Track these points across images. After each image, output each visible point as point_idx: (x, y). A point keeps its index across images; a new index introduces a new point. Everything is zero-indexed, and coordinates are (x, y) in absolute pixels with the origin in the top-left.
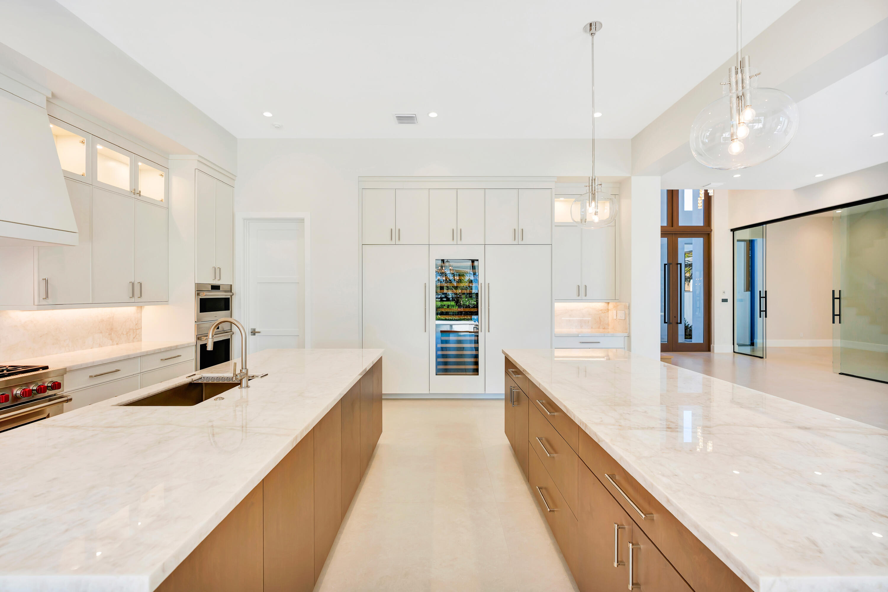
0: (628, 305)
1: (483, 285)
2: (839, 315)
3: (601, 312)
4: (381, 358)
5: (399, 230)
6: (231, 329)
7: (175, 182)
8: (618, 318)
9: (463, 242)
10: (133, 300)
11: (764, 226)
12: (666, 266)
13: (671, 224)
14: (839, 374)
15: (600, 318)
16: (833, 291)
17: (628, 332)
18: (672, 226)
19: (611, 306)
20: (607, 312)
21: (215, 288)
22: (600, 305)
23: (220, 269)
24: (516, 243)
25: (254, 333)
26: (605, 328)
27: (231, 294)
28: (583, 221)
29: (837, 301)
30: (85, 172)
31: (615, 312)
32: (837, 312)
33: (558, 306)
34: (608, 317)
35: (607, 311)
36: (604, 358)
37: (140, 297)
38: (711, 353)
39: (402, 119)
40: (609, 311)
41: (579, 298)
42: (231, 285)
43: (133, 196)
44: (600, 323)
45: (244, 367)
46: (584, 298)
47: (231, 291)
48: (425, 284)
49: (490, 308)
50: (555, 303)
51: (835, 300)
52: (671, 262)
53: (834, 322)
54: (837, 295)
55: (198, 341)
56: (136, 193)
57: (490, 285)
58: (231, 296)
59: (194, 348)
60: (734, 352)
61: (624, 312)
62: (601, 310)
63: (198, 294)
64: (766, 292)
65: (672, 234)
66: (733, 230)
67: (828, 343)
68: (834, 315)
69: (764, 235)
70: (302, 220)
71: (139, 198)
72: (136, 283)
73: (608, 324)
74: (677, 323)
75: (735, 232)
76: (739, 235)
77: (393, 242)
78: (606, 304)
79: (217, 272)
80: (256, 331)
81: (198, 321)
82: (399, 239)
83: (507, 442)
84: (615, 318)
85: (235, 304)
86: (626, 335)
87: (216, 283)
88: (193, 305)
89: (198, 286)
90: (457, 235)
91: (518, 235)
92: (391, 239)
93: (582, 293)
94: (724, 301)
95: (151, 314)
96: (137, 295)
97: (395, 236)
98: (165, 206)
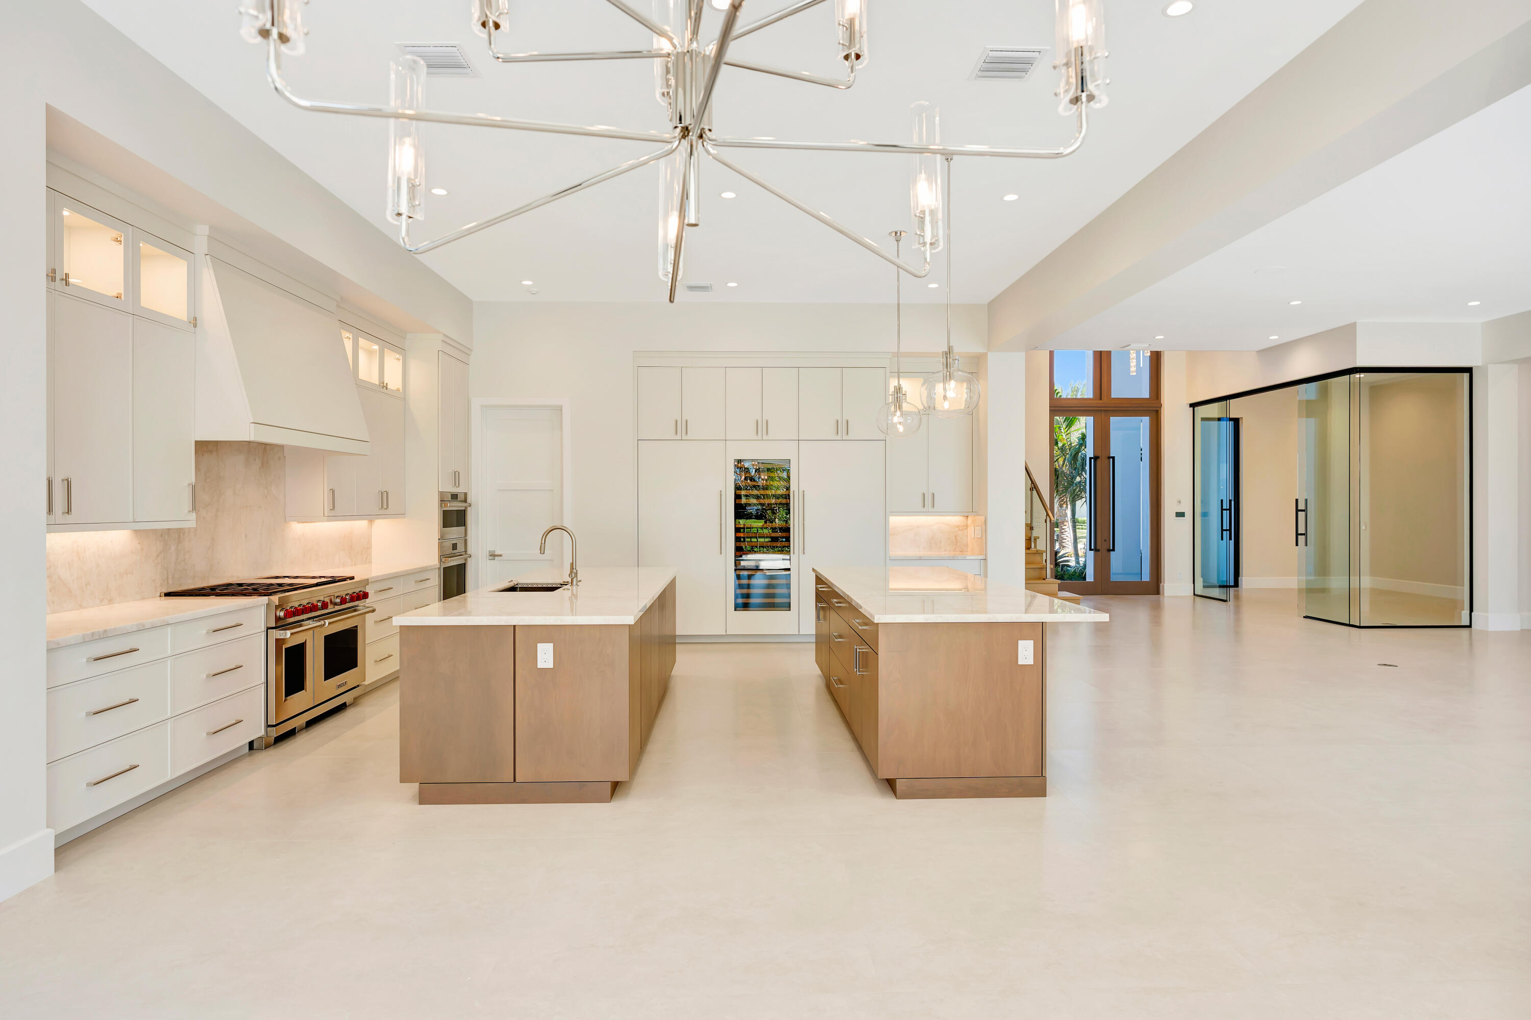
0: (985, 519)
1: (796, 493)
2: (1305, 534)
3: (957, 529)
4: (674, 579)
5: (686, 421)
6: (466, 551)
7: (414, 366)
8: (976, 536)
9: (770, 437)
10: (381, 512)
11: (1228, 401)
12: (1092, 460)
13: (1098, 397)
14: (1304, 617)
15: (956, 537)
16: (1296, 499)
17: (984, 554)
18: (1101, 399)
19: (969, 520)
20: (965, 529)
21: (454, 497)
22: (956, 520)
23: (458, 473)
24: (839, 437)
25: (493, 556)
26: (962, 550)
27: (467, 505)
28: (932, 408)
29: (1301, 515)
32: (1301, 530)
33: (894, 520)
34: (967, 536)
35: (966, 527)
36: (961, 590)
37: (386, 509)
38: (1161, 596)
39: (692, 288)
40: (968, 528)
41: (925, 510)
42: (467, 493)
43: (382, 390)
44: (956, 544)
45: (574, 568)
46: (931, 509)
47: (467, 501)
48: (721, 491)
49: (805, 522)
50: (891, 517)
51: (1300, 512)
52: (1098, 454)
53: (1297, 545)
54: (1301, 506)
55: (441, 563)
56: (384, 386)
57: (805, 493)
58: (467, 507)
59: (438, 571)
60: (1194, 594)
61: (981, 528)
62: (958, 526)
63: (441, 504)
65: (1101, 410)
66: (1193, 406)
68: (1298, 534)
70: (559, 409)
71: (385, 391)
72: (383, 492)
73: (967, 545)
74: (1109, 550)
75: (1195, 408)
76: (1202, 411)
77: (679, 437)
78: (964, 518)
79: (455, 477)
80: (497, 554)
81: (442, 538)
82: (687, 433)
83: (817, 671)
84: (973, 536)
85: (469, 519)
86: (983, 556)
87: (454, 490)
88: (436, 519)
89: (442, 494)
90: (762, 428)
91: (842, 428)
92: (676, 433)
93: (928, 503)
94: (1180, 515)
95: (383, 530)
96: (385, 506)
97: (681, 428)
98: (402, 396)
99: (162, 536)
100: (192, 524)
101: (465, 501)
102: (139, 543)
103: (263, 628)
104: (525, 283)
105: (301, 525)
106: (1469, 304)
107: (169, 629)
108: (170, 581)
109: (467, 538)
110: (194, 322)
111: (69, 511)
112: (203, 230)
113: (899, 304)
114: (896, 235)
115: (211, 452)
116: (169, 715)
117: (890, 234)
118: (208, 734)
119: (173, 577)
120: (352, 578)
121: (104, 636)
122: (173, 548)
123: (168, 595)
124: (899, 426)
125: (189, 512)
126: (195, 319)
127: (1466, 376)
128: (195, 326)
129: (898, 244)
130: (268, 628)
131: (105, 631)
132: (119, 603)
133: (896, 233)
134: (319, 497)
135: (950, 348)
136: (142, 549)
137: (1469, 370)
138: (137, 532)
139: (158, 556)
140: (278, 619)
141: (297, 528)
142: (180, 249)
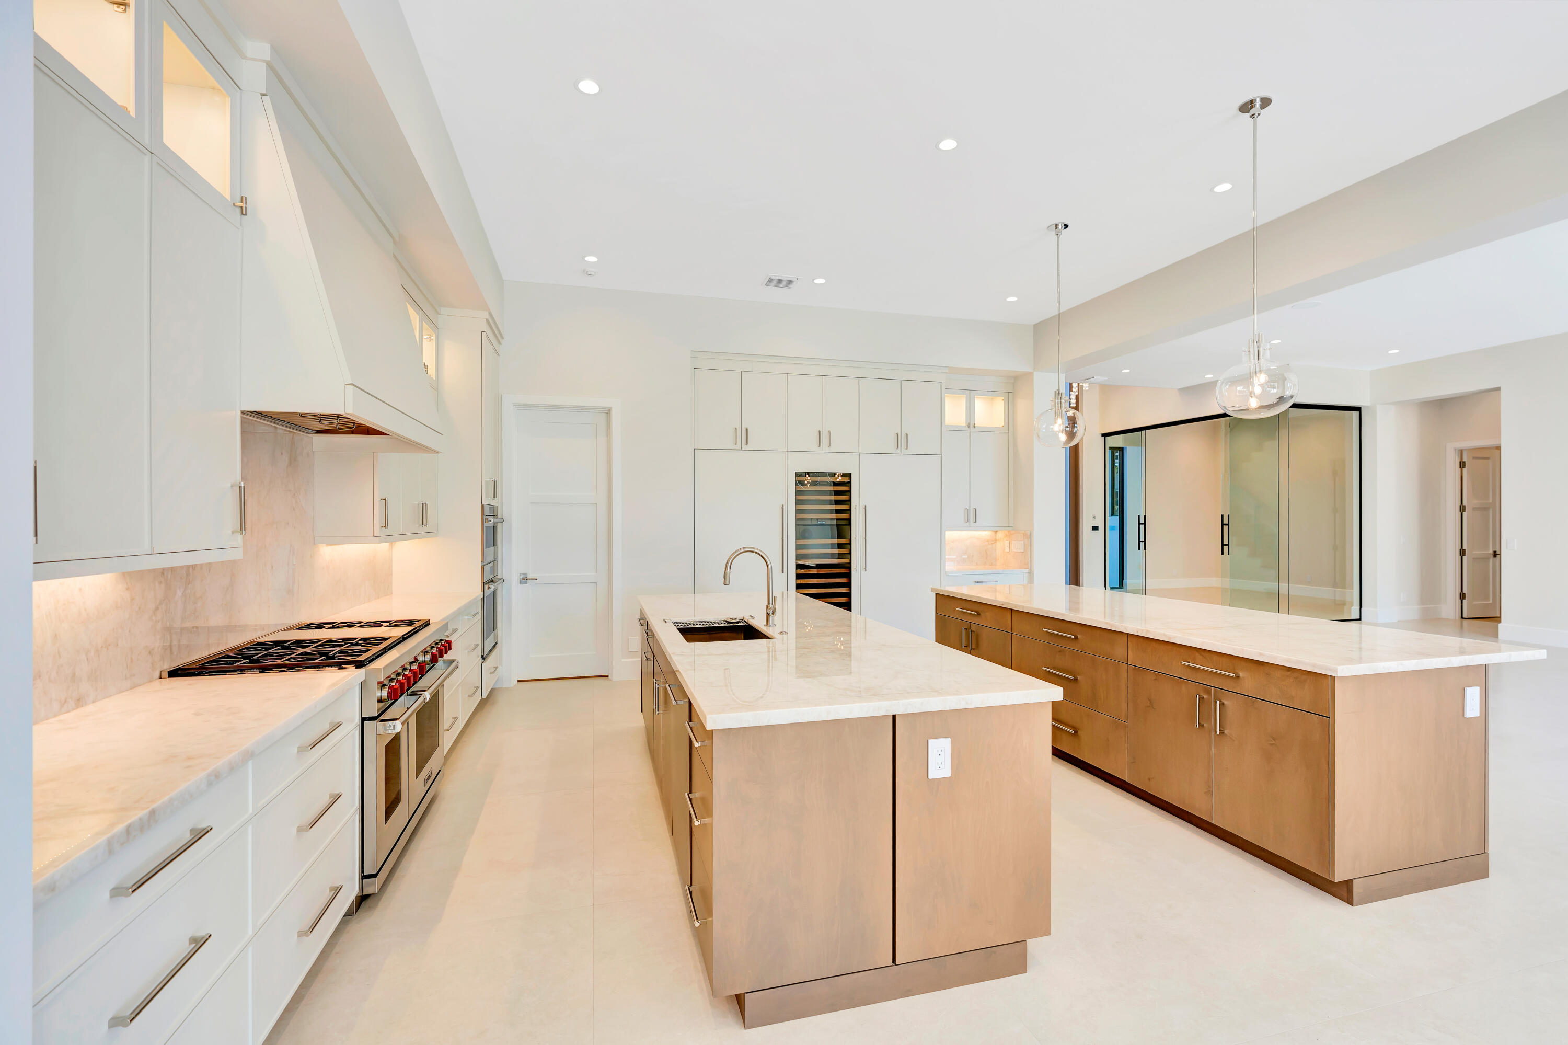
0: (1029, 534)
1: (858, 508)
2: (1228, 545)
5: (748, 430)
6: (498, 575)
7: (450, 349)
8: (1012, 550)
9: (832, 449)
10: (420, 529)
11: (1143, 432)
15: (986, 551)
16: (1222, 515)
17: (1030, 567)
19: (1000, 535)
20: (995, 542)
22: (986, 534)
23: (495, 483)
24: (899, 451)
25: (525, 580)
26: (994, 562)
28: (971, 426)
29: (1225, 528)
31: (1007, 543)
32: (1225, 542)
33: (949, 535)
34: (997, 549)
37: (385, 527)
39: (774, 282)
40: (997, 542)
41: (968, 524)
42: (498, 507)
44: (986, 557)
46: (972, 524)
47: (497, 516)
48: (784, 507)
50: (946, 532)
51: (1224, 526)
53: (1222, 554)
54: (1226, 520)
57: (866, 508)
61: (1023, 542)
62: (988, 541)
63: (486, 521)
64: (1145, 516)
66: (1105, 435)
67: (1215, 582)
68: (1223, 545)
69: (1142, 444)
70: (608, 411)
72: (424, 504)
73: (998, 559)
75: (1106, 438)
77: (738, 447)
78: (994, 533)
79: (492, 486)
80: (529, 577)
81: (483, 561)
82: (746, 443)
84: (1007, 549)
86: (1026, 571)
87: (492, 503)
89: (484, 508)
90: (824, 439)
91: (901, 441)
92: (737, 442)
93: (970, 518)
94: (1095, 528)
96: (425, 521)
97: (741, 436)
98: (435, 386)
100: (236, 554)
101: (495, 516)
102: (128, 589)
103: (357, 721)
104: (589, 259)
105: (330, 548)
106: (1390, 352)
108: (176, 651)
109: (499, 559)
110: (242, 208)
112: (258, 51)
114: (1056, 229)
120: (430, 621)
122: (179, 593)
123: (174, 674)
125: (233, 532)
126: (244, 199)
127: (1356, 414)
128: (243, 212)
130: (364, 720)
132: (93, 702)
133: (1057, 226)
136: (132, 599)
137: (1358, 409)
139: (157, 609)
141: (328, 553)
142: (221, 70)
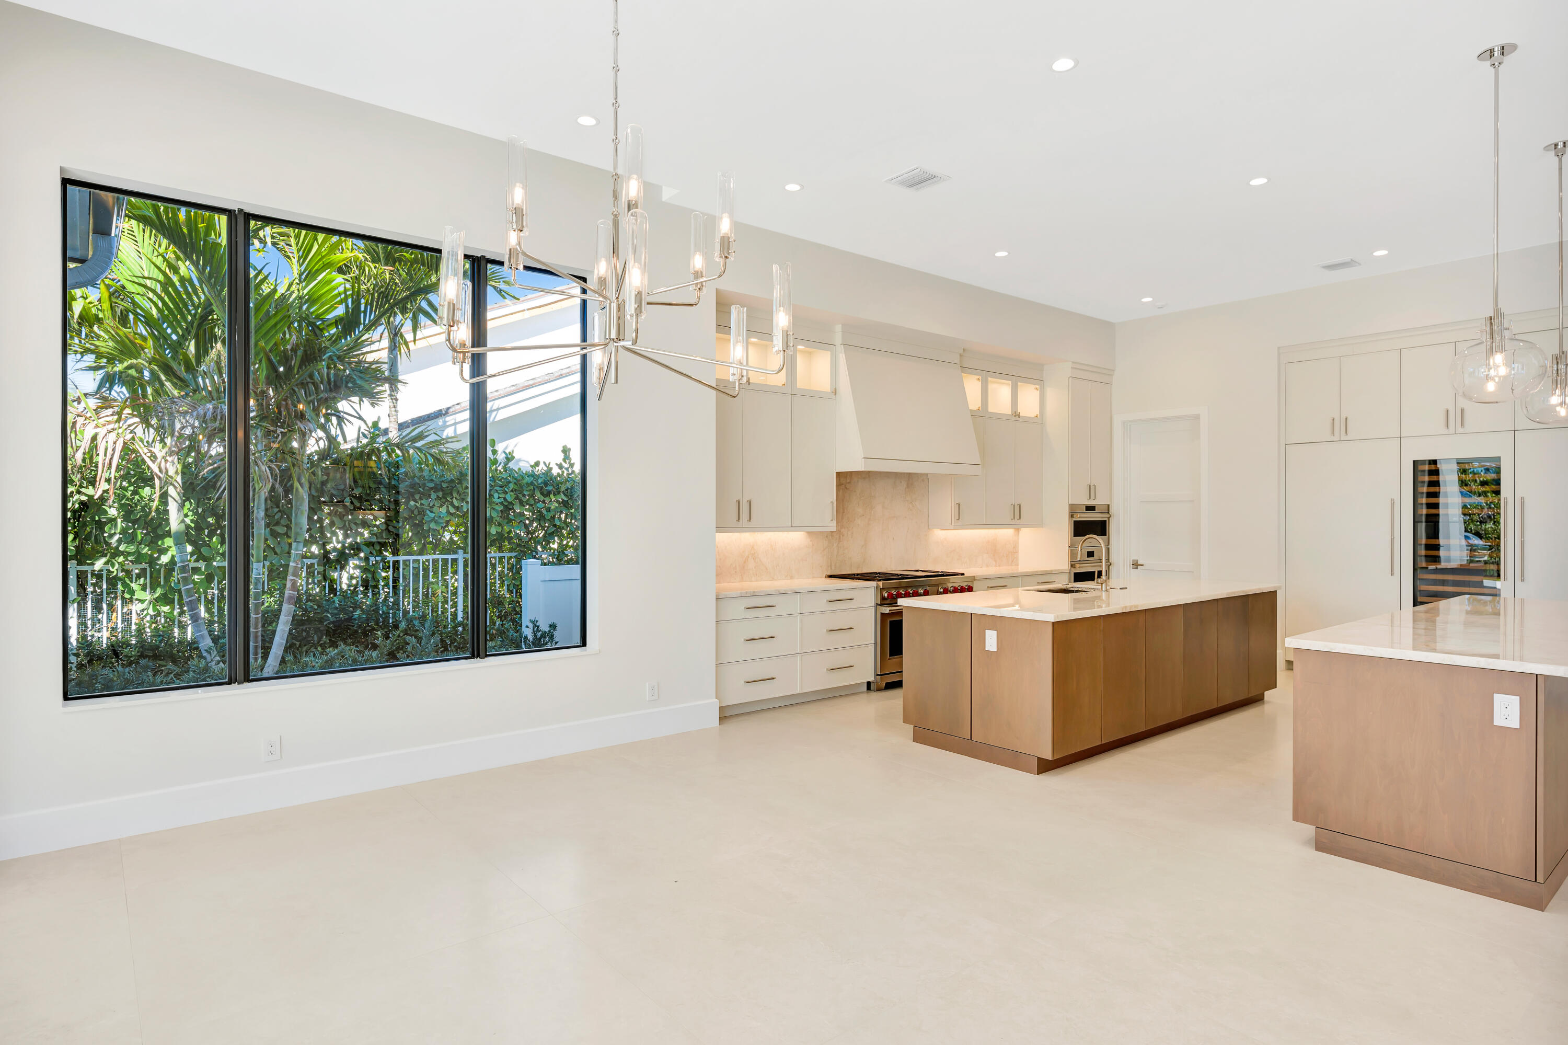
5: (1346, 419)
6: (1106, 559)
7: (1050, 393)
10: (1013, 522)
21: (1090, 508)
23: (1095, 487)
25: (1136, 565)
27: (1108, 516)
30: (980, 406)
37: (1019, 519)
39: (1331, 267)
42: (1109, 505)
43: (1014, 418)
47: (1108, 512)
48: (1393, 500)
55: (1072, 569)
56: (1016, 414)
58: (1109, 518)
59: (1067, 575)
63: (1072, 516)
70: (1197, 417)
71: (1018, 419)
72: (1016, 505)
77: (1336, 438)
79: (1092, 490)
80: (1139, 563)
81: (1072, 546)
82: (1346, 432)
85: (1112, 528)
87: (1091, 503)
88: (1066, 529)
89: (1072, 507)
90: (1454, 418)
92: (1333, 433)
95: (1027, 536)
96: (1017, 516)
97: (1339, 427)
98: (1040, 421)
99: (827, 537)
100: (833, 529)
102: (811, 541)
103: (873, 604)
104: (1145, 300)
107: (799, 595)
108: (833, 568)
109: (1110, 547)
110: (835, 392)
111: (750, 519)
112: (839, 328)
113: (1561, 243)
114: (1555, 148)
115: (864, 478)
116: (798, 651)
117: (1546, 148)
118: (827, 669)
119: (835, 565)
120: (963, 574)
121: (753, 595)
122: (835, 545)
123: (831, 576)
124: (1558, 409)
125: (832, 520)
126: (835, 390)
128: (835, 394)
129: (1560, 160)
130: (877, 604)
131: (754, 592)
132: (797, 579)
134: (949, 510)
135: (1497, 311)
136: (813, 545)
138: (809, 533)
139: (824, 550)
140: (883, 598)
141: (939, 534)
142: (826, 345)
